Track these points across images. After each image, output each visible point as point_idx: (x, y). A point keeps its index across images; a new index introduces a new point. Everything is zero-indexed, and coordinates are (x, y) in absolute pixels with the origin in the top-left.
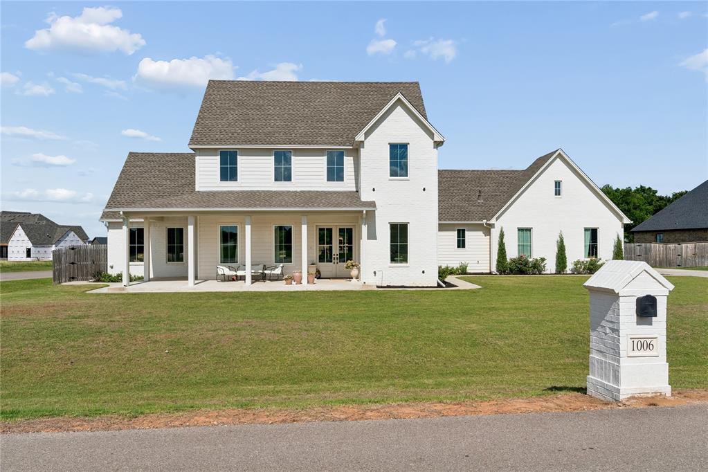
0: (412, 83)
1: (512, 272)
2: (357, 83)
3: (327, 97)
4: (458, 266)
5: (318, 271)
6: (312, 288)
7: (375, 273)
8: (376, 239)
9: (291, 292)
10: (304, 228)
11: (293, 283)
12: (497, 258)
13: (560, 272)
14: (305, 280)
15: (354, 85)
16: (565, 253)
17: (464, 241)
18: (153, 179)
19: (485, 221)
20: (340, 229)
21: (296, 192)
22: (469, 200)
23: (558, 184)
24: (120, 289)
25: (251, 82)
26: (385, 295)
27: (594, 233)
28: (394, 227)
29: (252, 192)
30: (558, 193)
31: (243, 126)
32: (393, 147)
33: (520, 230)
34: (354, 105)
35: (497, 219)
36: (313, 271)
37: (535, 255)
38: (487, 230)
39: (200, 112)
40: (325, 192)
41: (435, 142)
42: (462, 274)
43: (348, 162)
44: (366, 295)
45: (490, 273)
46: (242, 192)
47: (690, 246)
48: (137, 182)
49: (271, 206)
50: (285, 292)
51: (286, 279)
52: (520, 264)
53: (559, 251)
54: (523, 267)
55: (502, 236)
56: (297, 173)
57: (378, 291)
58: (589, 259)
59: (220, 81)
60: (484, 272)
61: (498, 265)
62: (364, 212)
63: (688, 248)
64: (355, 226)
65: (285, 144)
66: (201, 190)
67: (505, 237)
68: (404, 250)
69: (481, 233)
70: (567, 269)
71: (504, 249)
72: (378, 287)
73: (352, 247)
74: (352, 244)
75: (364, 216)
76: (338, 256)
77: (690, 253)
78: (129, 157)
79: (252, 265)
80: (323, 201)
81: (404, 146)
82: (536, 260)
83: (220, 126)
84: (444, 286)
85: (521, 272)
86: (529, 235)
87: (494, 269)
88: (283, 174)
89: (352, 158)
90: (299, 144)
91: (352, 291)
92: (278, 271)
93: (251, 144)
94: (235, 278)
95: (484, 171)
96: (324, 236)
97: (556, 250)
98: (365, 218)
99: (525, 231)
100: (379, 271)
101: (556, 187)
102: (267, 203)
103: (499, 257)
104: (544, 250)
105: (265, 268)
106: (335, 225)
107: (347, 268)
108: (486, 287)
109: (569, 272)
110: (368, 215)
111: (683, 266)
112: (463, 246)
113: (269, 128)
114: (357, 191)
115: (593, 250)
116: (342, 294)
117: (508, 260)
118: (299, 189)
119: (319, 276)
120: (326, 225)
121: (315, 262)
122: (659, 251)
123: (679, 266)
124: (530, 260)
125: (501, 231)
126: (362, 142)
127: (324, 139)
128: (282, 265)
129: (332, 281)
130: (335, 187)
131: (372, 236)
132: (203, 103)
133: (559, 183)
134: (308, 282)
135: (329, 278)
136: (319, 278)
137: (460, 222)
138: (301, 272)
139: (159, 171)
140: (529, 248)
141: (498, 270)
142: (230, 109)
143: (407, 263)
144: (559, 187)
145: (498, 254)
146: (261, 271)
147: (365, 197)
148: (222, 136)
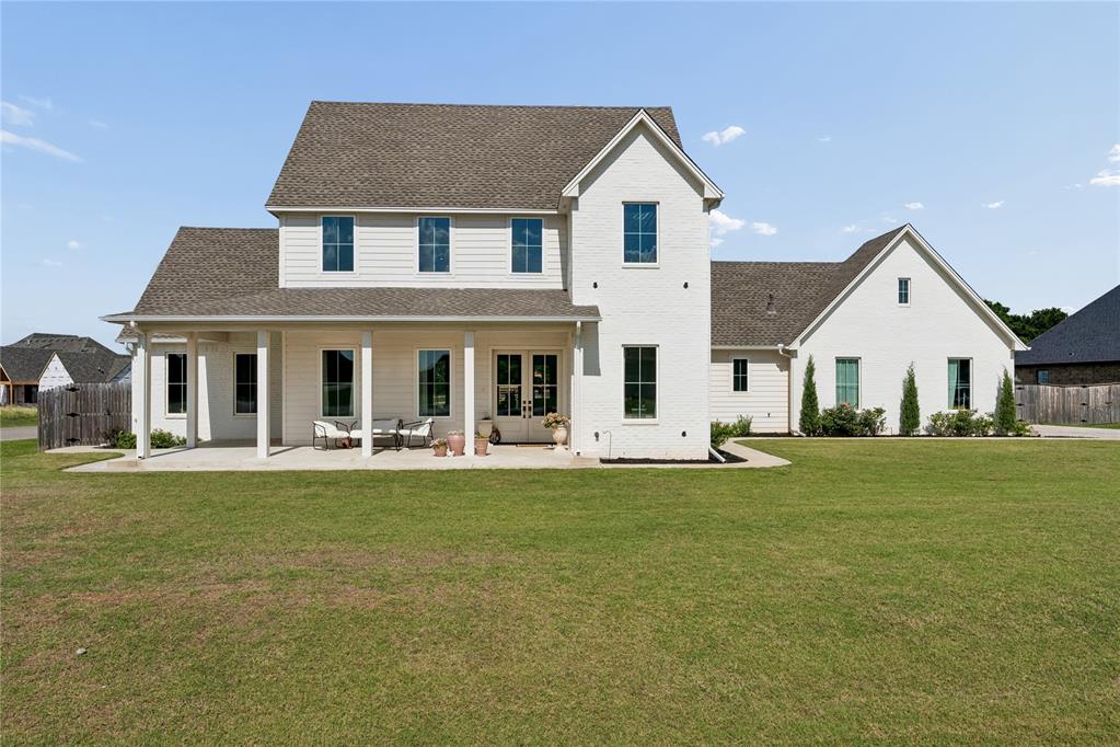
0: (660, 109)
1: (826, 432)
2: (566, 108)
3: (514, 129)
4: (736, 421)
5: (496, 431)
6: (482, 463)
7: (597, 435)
8: (599, 375)
9: (442, 472)
10: (469, 353)
11: (449, 453)
12: (801, 408)
13: (907, 432)
14: (469, 448)
15: (561, 111)
16: (916, 402)
17: (745, 379)
18: (217, 272)
19: (781, 346)
20: (534, 357)
21: (458, 290)
22: (752, 311)
23: (903, 283)
24: (131, 464)
25: (383, 104)
26: (616, 480)
27: (963, 367)
28: (631, 353)
29: (377, 290)
30: (903, 298)
31: (366, 175)
32: (631, 209)
33: (840, 361)
34: (560, 142)
35: (802, 342)
36: (487, 430)
37: (866, 404)
38: (785, 361)
39: (292, 151)
40: (508, 290)
41: (706, 200)
42: (743, 436)
43: (550, 238)
44: (581, 477)
45: (790, 434)
46: (360, 290)
47: (1102, 389)
48: (190, 276)
49: (408, 312)
50: (431, 471)
51: (435, 447)
52: (840, 419)
53: (906, 396)
54: (844, 424)
55: (810, 370)
56: (459, 258)
57: (604, 470)
58: (956, 411)
59: (331, 103)
60: (778, 431)
61: (803, 420)
62: (579, 324)
63: (1099, 393)
64: (561, 350)
65: (438, 205)
66: (290, 285)
67: (816, 373)
68: (650, 394)
69: (773, 366)
70: (920, 427)
71: (814, 393)
72: (603, 461)
73: (555, 388)
74: (555, 383)
75: (578, 332)
76: (531, 405)
77: (1101, 402)
78: (179, 235)
79: (374, 420)
80: (504, 305)
81: (651, 208)
82: (868, 412)
83: (325, 174)
84: (724, 460)
85: (842, 432)
86: (855, 369)
87: (796, 427)
88: (434, 257)
89: (557, 231)
90: (463, 205)
91: (556, 470)
92: (423, 431)
93: (378, 204)
94: (347, 442)
95: (775, 264)
96: (508, 368)
97: (900, 395)
98: (580, 337)
99: (848, 364)
100: (604, 433)
101: (900, 289)
102: (403, 309)
103: (805, 407)
104: (879, 395)
105: (401, 425)
106: (526, 348)
107: (546, 426)
108: (798, 462)
109: (923, 432)
110: (586, 330)
111: (1091, 423)
112: (744, 388)
113: (411, 178)
114: (566, 290)
115: (962, 395)
116: (537, 477)
117: (820, 412)
118: (462, 286)
119: (497, 439)
120: (509, 350)
121: (490, 414)
122: (1053, 397)
123: (1084, 423)
124: (858, 412)
125: (810, 363)
126: (575, 199)
127: (507, 196)
128: (430, 420)
129: (519, 448)
130: (527, 282)
131: (592, 368)
132: (299, 137)
133: (906, 283)
134: (476, 453)
135: (516, 444)
136: (498, 443)
137: (739, 347)
138: (463, 434)
139: (229, 257)
140: (855, 391)
141: (803, 428)
142: (344, 147)
143: (654, 417)
144: (906, 289)
145: (804, 401)
146: (395, 431)
147: (579, 298)
148: (326, 192)
